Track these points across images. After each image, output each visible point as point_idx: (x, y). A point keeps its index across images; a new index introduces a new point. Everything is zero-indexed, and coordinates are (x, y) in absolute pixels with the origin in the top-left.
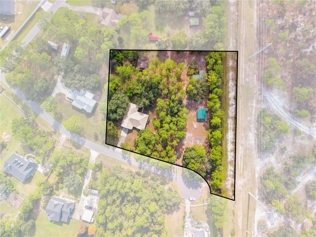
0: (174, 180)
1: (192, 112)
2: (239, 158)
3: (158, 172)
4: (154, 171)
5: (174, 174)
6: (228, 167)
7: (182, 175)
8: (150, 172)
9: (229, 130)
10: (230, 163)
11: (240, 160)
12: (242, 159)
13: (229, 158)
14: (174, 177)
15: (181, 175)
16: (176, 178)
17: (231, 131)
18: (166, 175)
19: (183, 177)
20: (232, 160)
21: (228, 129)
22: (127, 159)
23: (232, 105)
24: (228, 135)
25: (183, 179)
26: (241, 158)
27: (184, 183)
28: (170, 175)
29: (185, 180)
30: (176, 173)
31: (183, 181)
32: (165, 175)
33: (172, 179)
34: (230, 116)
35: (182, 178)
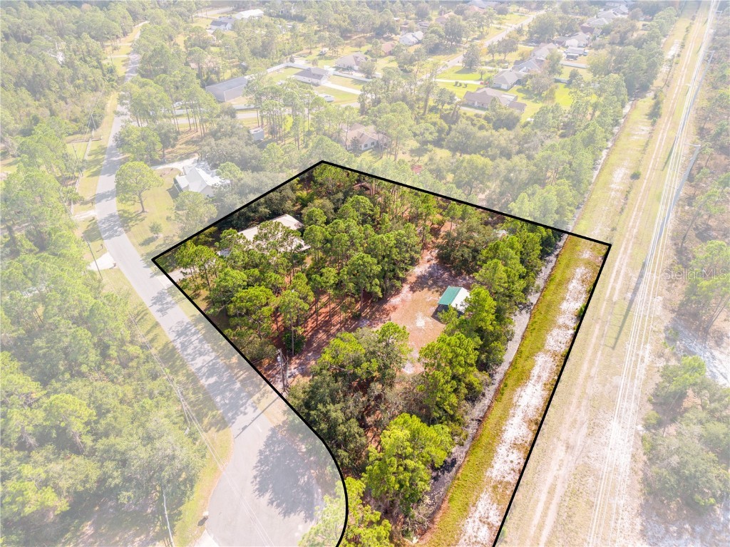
0: (234, 429)
1: (430, 292)
2: (545, 489)
3: (208, 378)
4: (199, 369)
5: (250, 410)
6: (477, 498)
7: (273, 430)
8: (184, 365)
9: (532, 382)
10: (495, 488)
11: (543, 497)
12: (556, 500)
13: (497, 466)
14: (241, 420)
15: (272, 426)
16: (244, 429)
17: (539, 387)
18: (223, 398)
19: (270, 438)
20: (509, 483)
21: (528, 378)
22: (162, 304)
23: (567, 327)
24: (523, 393)
25: (267, 445)
26: (551, 491)
27: (259, 461)
28: (235, 407)
29: (272, 452)
30: (259, 411)
31: (261, 452)
32: (218, 399)
33: (229, 421)
34: (547, 347)
35: (265, 440)
